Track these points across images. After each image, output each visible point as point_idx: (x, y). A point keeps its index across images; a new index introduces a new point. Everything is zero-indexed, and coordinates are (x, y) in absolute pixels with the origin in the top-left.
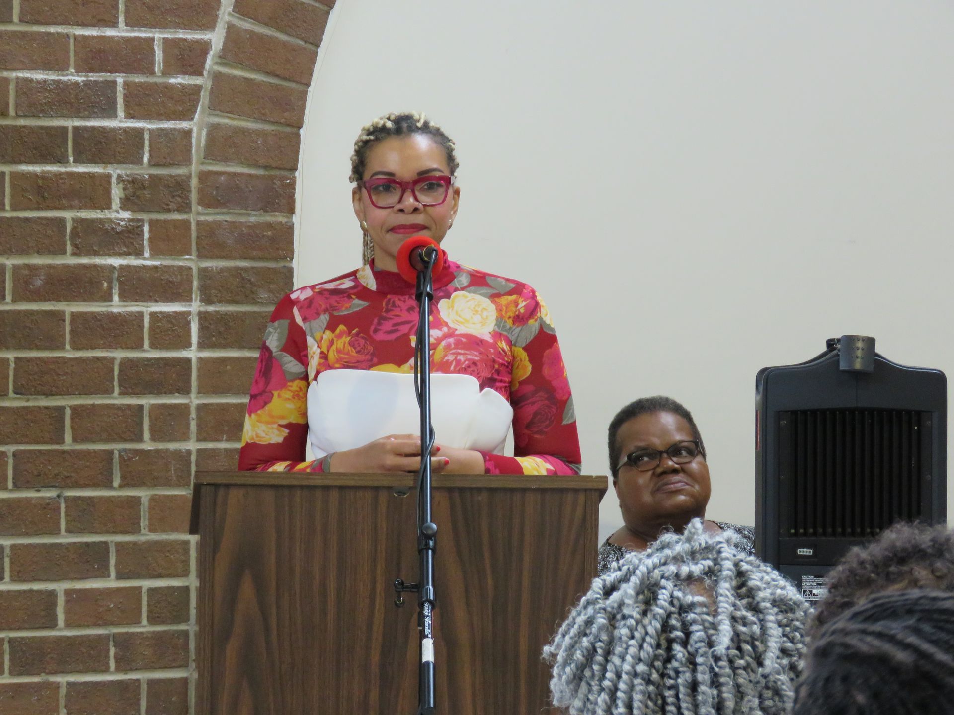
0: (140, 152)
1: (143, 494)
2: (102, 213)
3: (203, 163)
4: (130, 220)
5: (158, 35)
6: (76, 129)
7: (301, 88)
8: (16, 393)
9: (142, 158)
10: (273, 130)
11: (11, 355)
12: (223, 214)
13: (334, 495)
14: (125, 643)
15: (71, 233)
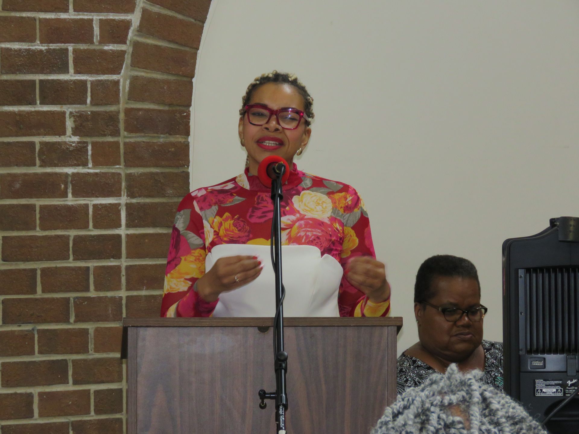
0: (85, 96)
1: (91, 327)
2: (60, 138)
3: (127, 103)
4: (79, 143)
5: (96, 17)
6: (41, 81)
7: (193, 51)
8: (3, 260)
9: (86, 101)
10: (174, 80)
12: (141, 137)
14: (79, 428)
15: (39, 151)
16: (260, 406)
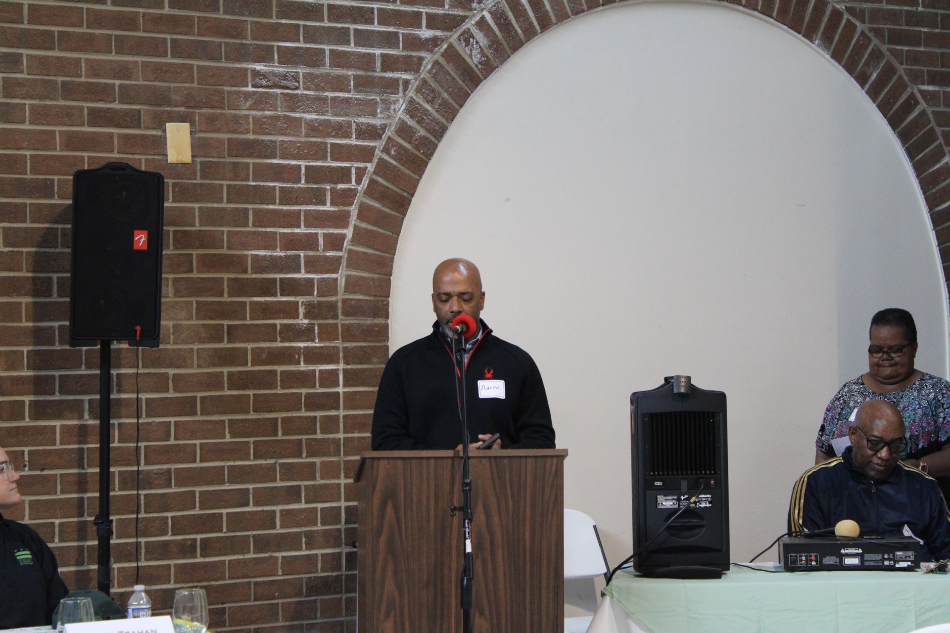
0: (313, 290)
1: (317, 460)
2: (295, 321)
3: (344, 295)
4: (308, 324)
5: (320, 231)
6: (281, 279)
7: (392, 256)
8: (254, 411)
9: (314, 293)
10: (377, 278)
11: (251, 393)
12: (354, 319)
13: (432, 462)
14: (310, 536)
15: (280, 331)
16: (451, 515)
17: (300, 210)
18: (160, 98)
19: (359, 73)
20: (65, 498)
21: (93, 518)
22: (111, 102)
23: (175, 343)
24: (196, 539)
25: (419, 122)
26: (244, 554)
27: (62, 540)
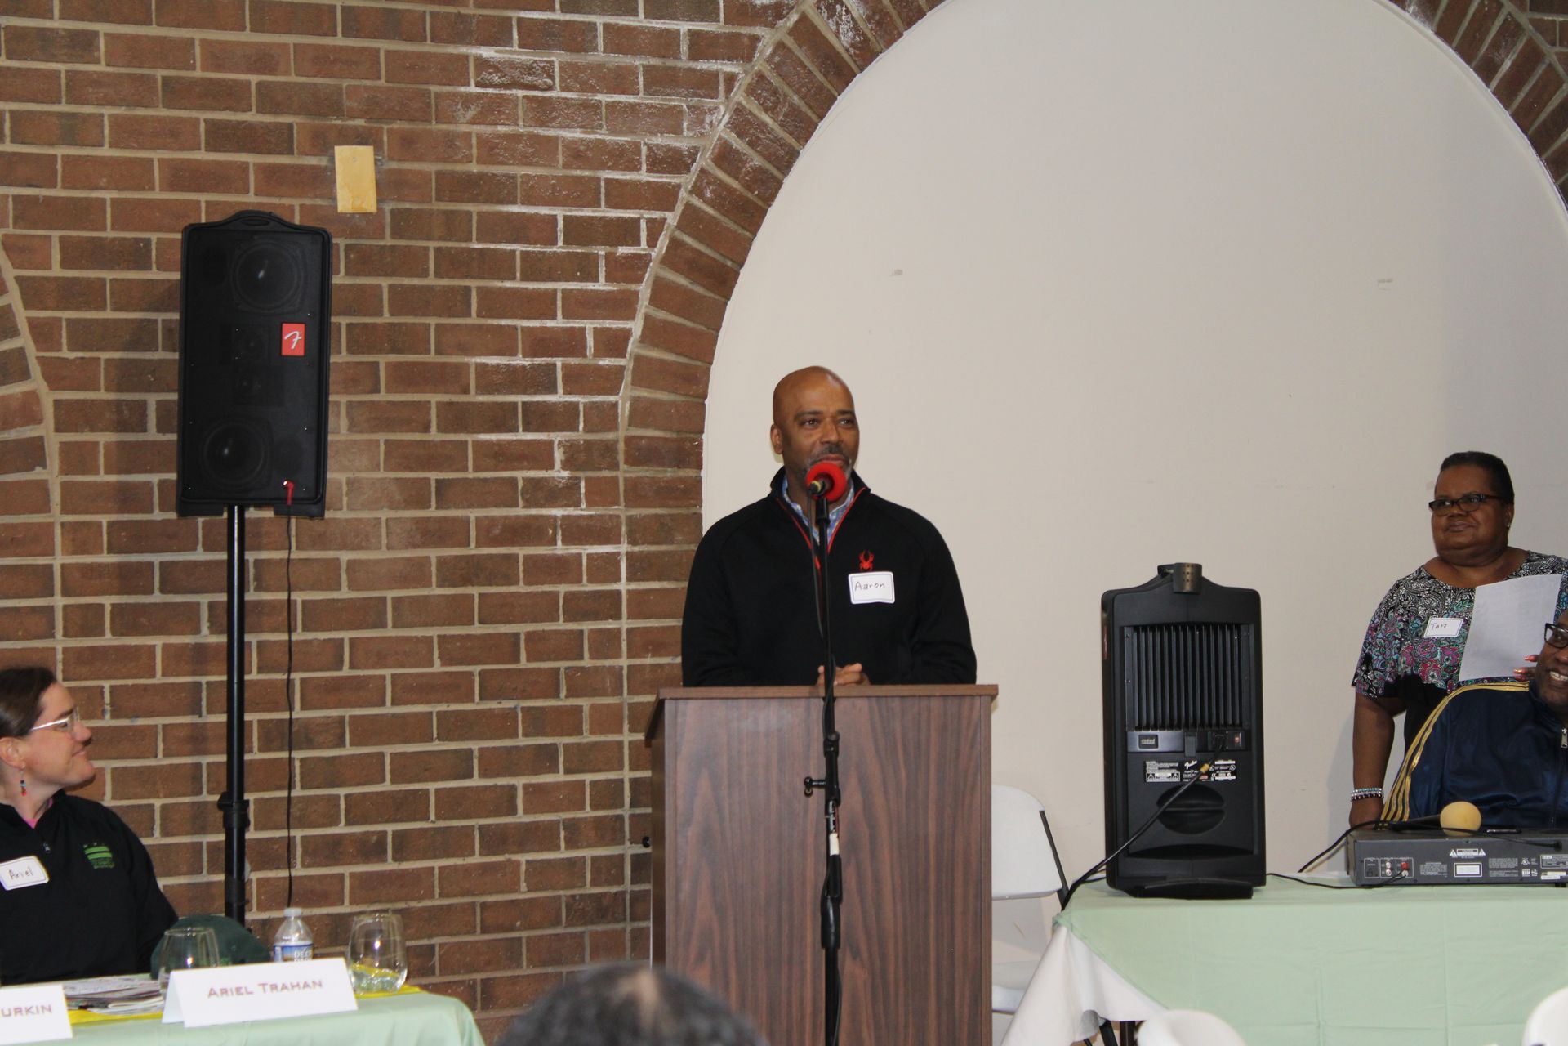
0: (576, 421)
1: (585, 703)
2: (547, 473)
3: (627, 430)
4: (569, 478)
5: (589, 325)
6: (524, 403)
7: (707, 365)
8: (481, 622)
9: (578, 427)
10: (684, 401)
11: (475, 591)
12: (644, 471)
14: (572, 827)
15: (522, 489)
16: (806, 794)
17: (555, 290)
18: (324, 104)
19: (654, 61)
20: (171, 765)
21: (216, 798)
22: (244, 111)
23: (351, 508)
24: (384, 833)
25: (751, 144)
26: (463, 856)
27: (165, 832)
